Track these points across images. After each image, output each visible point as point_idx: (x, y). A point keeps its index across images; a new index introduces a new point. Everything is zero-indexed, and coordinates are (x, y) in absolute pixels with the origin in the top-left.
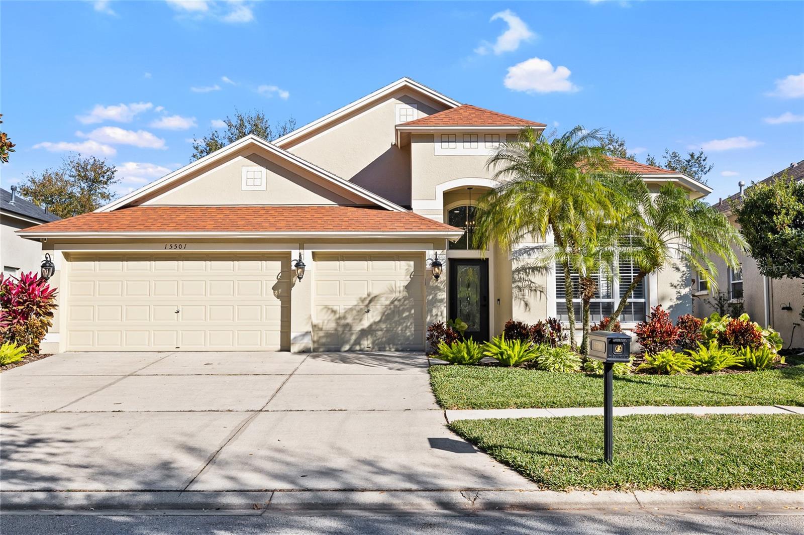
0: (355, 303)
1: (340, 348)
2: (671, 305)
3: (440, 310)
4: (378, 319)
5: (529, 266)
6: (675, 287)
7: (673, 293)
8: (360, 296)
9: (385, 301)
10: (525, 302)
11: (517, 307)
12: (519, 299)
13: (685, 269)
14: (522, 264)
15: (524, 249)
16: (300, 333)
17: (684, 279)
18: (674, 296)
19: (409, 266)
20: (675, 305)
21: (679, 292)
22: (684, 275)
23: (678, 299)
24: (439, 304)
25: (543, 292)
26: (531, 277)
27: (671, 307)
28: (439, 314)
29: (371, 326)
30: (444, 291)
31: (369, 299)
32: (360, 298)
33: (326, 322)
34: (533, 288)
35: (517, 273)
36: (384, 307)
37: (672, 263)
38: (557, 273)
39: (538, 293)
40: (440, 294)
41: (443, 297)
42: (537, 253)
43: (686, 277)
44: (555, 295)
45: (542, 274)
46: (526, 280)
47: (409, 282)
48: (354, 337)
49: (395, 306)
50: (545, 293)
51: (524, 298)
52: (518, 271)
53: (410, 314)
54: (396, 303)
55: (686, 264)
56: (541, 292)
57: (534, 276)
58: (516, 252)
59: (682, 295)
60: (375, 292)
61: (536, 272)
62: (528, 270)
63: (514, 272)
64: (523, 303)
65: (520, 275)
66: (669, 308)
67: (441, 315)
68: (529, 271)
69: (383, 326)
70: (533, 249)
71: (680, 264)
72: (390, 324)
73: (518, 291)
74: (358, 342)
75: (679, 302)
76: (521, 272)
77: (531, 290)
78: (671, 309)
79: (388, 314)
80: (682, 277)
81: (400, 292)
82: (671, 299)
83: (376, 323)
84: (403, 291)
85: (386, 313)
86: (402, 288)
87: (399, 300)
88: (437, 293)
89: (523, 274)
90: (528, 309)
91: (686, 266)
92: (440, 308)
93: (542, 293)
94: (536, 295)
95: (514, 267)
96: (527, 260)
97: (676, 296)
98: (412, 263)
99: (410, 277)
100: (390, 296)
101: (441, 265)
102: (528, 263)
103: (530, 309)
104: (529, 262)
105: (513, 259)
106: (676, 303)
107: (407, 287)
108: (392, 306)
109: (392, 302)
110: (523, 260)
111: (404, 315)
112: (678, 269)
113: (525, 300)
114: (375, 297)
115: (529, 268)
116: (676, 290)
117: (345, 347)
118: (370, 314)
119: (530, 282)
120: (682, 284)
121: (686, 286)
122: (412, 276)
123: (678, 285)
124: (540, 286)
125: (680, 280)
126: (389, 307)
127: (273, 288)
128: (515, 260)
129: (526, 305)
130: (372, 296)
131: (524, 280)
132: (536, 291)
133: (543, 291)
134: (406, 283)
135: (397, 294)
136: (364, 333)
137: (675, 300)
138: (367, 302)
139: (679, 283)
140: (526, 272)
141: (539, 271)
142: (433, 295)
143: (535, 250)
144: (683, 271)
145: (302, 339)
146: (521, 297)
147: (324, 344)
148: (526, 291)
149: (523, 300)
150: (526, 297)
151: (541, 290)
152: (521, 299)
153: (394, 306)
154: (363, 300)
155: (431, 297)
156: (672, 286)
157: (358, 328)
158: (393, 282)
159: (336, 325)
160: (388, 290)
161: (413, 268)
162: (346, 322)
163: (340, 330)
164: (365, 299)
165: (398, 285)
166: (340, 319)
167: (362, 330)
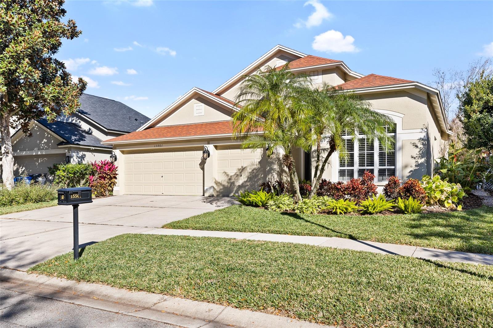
0: (236, 172)
1: (229, 194)
2: (411, 170)
4: (246, 179)
6: (415, 158)
7: (413, 162)
9: (249, 170)
13: (422, 146)
16: (208, 187)
17: (421, 152)
18: (414, 165)
19: (262, 150)
20: (414, 170)
21: (417, 162)
22: (421, 150)
23: (416, 166)
24: (273, 171)
27: (411, 171)
29: (243, 184)
31: (242, 169)
32: (238, 169)
33: (223, 181)
36: (249, 173)
37: (413, 142)
40: (273, 166)
43: (422, 152)
47: (261, 159)
48: (235, 189)
49: (254, 173)
53: (261, 177)
54: (255, 171)
55: (423, 143)
59: (419, 163)
60: (244, 166)
66: (410, 172)
69: (248, 184)
71: (418, 143)
72: (252, 182)
74: (237, 192)
75: (417, 168)
78: (411, 173)
80: (420, 151)
81: (256, 165)
82: (411, 166)
83: (245, 182)
85: (250, 177)
86: (257, 163)
87: (256, 169)
91: (423, 144)
97: (415, 164)
99: (262, 157)
100: (252, 167)
106: (415, 169)
107: (260, 162)
109: (253, 170)
112: (417, 146)
116: (415, 160)
117: (231, 194)
118: (242, 177)
120: (419, 156)
121: (422, 157)
123: (417, 157)
125: (418, 153)
126: (251, 173)
127: (200, 165)
130: (244, 167)
134: (259, 161)
136: (240, 187)
137: (414, 167)
138: (241, 171)
139: (417, 155)
144: (421, 148)
145: (210, 190)
147: (221, 193)
154: (239, 170)
155: (269, 168)
156: (412, 158)
157: (237, 184)
158: (253, 160)
159: (228, 182)
160: (251, 164)
161: (263, 152)
162: (232, 181)
163: (229, 185)
164: (240, 169)
165: (255, 161)
166: (230, 179)
167: (239, 186)
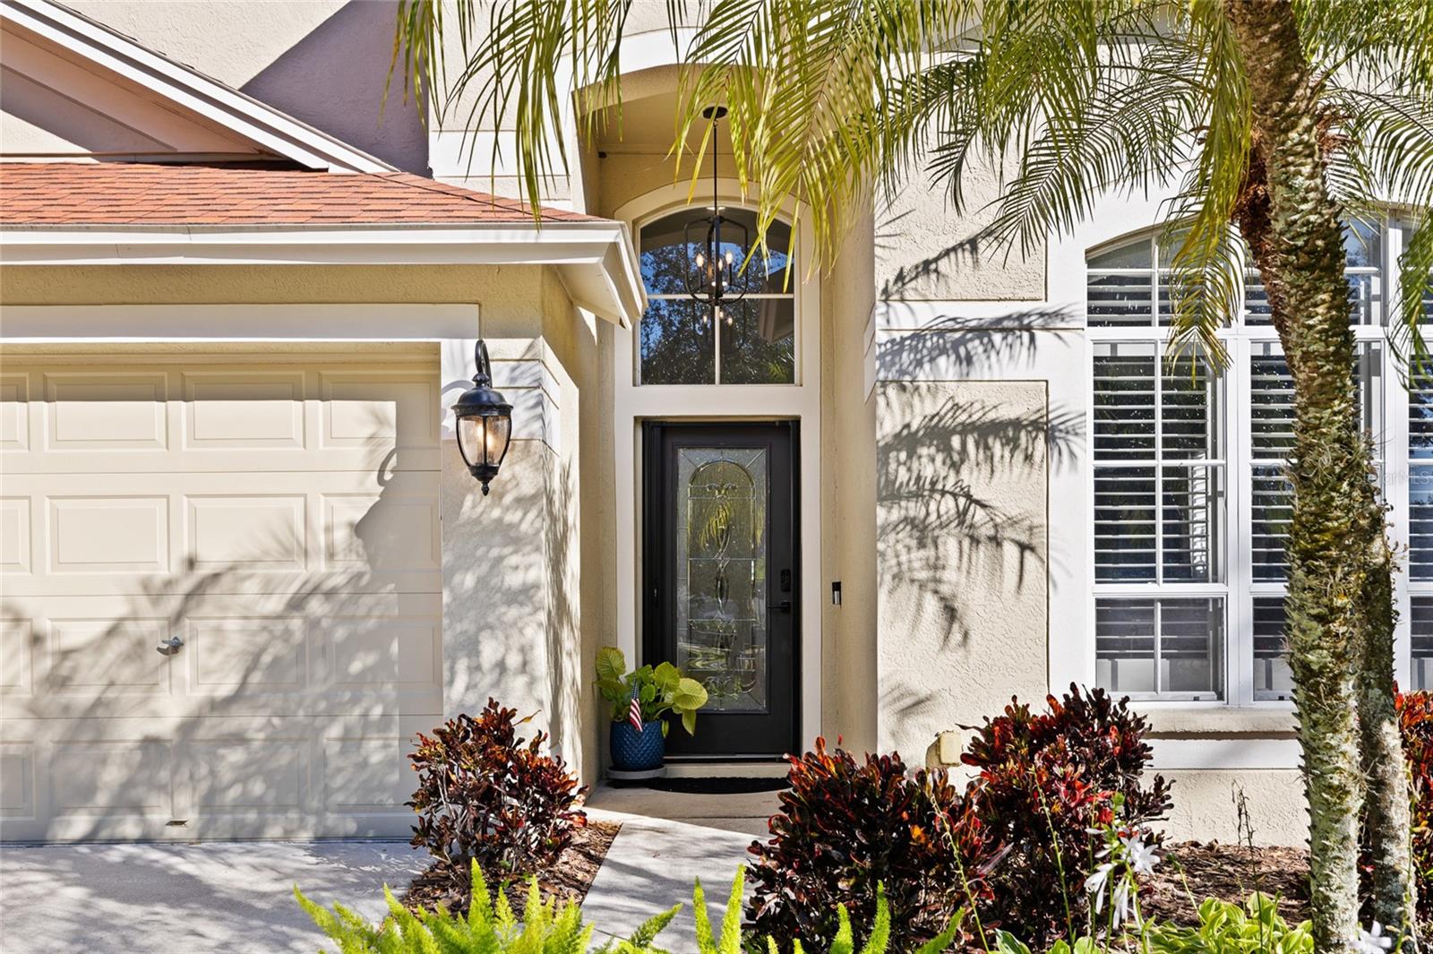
0: (121, 609)
1: (50, 826)
3: (515, 641)
4: (224, 684)
5: (963, 417)
8: (144, 572)
9: (260, 598)
10: (942, 599)
11: (902, 628)
12: (915, 588)
14: (930, 411)
15: (941, 333)
19: (380, 420)
24: (512, 613)
25: (1032, 549)
26: (973, 478)
28: (514, 660)
29: (188, 727)
30: (538, 549)
31: (186, 585)
32: (147, 583)
34: (987, 531)
35: (903, 456)
36: (255, 624)
38: (1098, 456)
39: (1010, 551)
40: (514, 560)
41: (532, 576)
42: (1005, 352)
44: (1091, 565)
45: (1028, 458)
46: (943, 493)
47: (369, 503)
48: (112, 775)
49: (313, 624)
50: (1042, 551)
51: (938, 581)
52: (908, 441)
53: (385, 662)
54: (316, 606)
56: (1023, 547)
57: (985, 469)
58: (897, 347)
60: (213, 558)
61: (997, 448)
62: (956, 441)
63: (887, 449)
64: (931, 605)
65: (915, 465)
67: (524, 666)
68: (964, 444)
69: (251, 723)
70: (982, 331)
72: (289, 711)
73: (909, 549)
74: (129, 798)
76: (924, 451)
77: (975, 541)
79: (276, 660)
81: (331, 555)
83: (219, 706)
84: (349, 549)
85: (266, 659)
86: (341, 535)
87: (330, 594)
88: (500, 559)
89: (933, 460)
90: (956, 636)
92: (514, 632)
93: (1028, 554)
94: (997, 564)
95: (889, 425)
96: (951, 388)
98: (390, 408)
99: (381, 480)
101: (505, 411)
102: (956, 406)
103: (966, 635)
104: (961, 401)
105: (884, 383)
107: (362, 529)
108: (296, 623)
109: (297, 604)
110: (935, 386)
111: (356, 667)
113: (945, 589)
114: (216, 576)
115: (965, 429)
117: (69, 824)
118: (184, 665)
119: (962, 501)
122: (388, 476)
124: (1013, 522)
126: (279, 627)
128: (892, 391)
129: (951, 612)
130: (203, 571)
131: (933, 490)
132: (999, 544)
133: (1035, 542)
134: (360, 511)
135: (319, 567)
138: (173, 604)
140: (947, 449)
141: (1013, 444)
142: (485, 568)
143: (997, 337)
146: (923, 575)
148: (950, 546)
149: (936, 592)
150: (949, 575)
151: (1024, 538)
152: (922, 586)
153: (306, 619)
154: (155, 592)
155: (469, 580)
157: (132, 729)
158: (298, 505)
159: (35, 712)
160: (272, 545)
161: (391, 434)
162: (84, 697)
163: (48, 739)
164: (169, 584)
165: (320, 521)
166: (58, 682)
167: (150, 743)
